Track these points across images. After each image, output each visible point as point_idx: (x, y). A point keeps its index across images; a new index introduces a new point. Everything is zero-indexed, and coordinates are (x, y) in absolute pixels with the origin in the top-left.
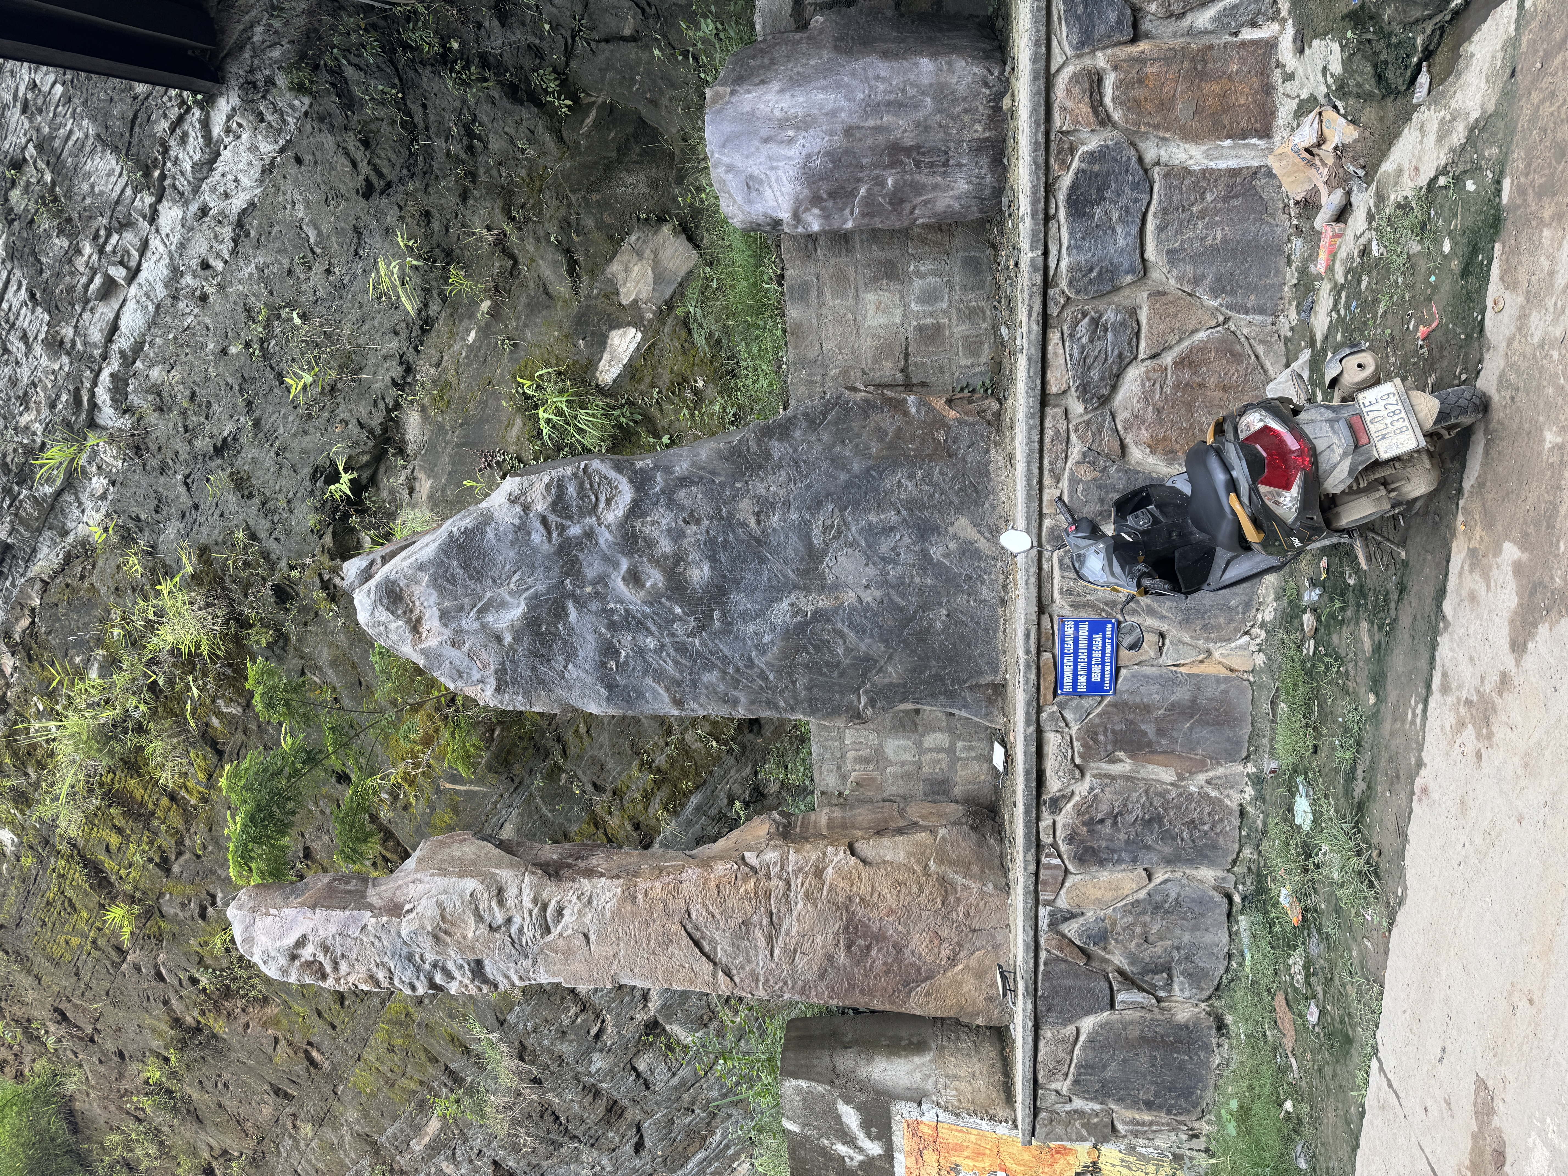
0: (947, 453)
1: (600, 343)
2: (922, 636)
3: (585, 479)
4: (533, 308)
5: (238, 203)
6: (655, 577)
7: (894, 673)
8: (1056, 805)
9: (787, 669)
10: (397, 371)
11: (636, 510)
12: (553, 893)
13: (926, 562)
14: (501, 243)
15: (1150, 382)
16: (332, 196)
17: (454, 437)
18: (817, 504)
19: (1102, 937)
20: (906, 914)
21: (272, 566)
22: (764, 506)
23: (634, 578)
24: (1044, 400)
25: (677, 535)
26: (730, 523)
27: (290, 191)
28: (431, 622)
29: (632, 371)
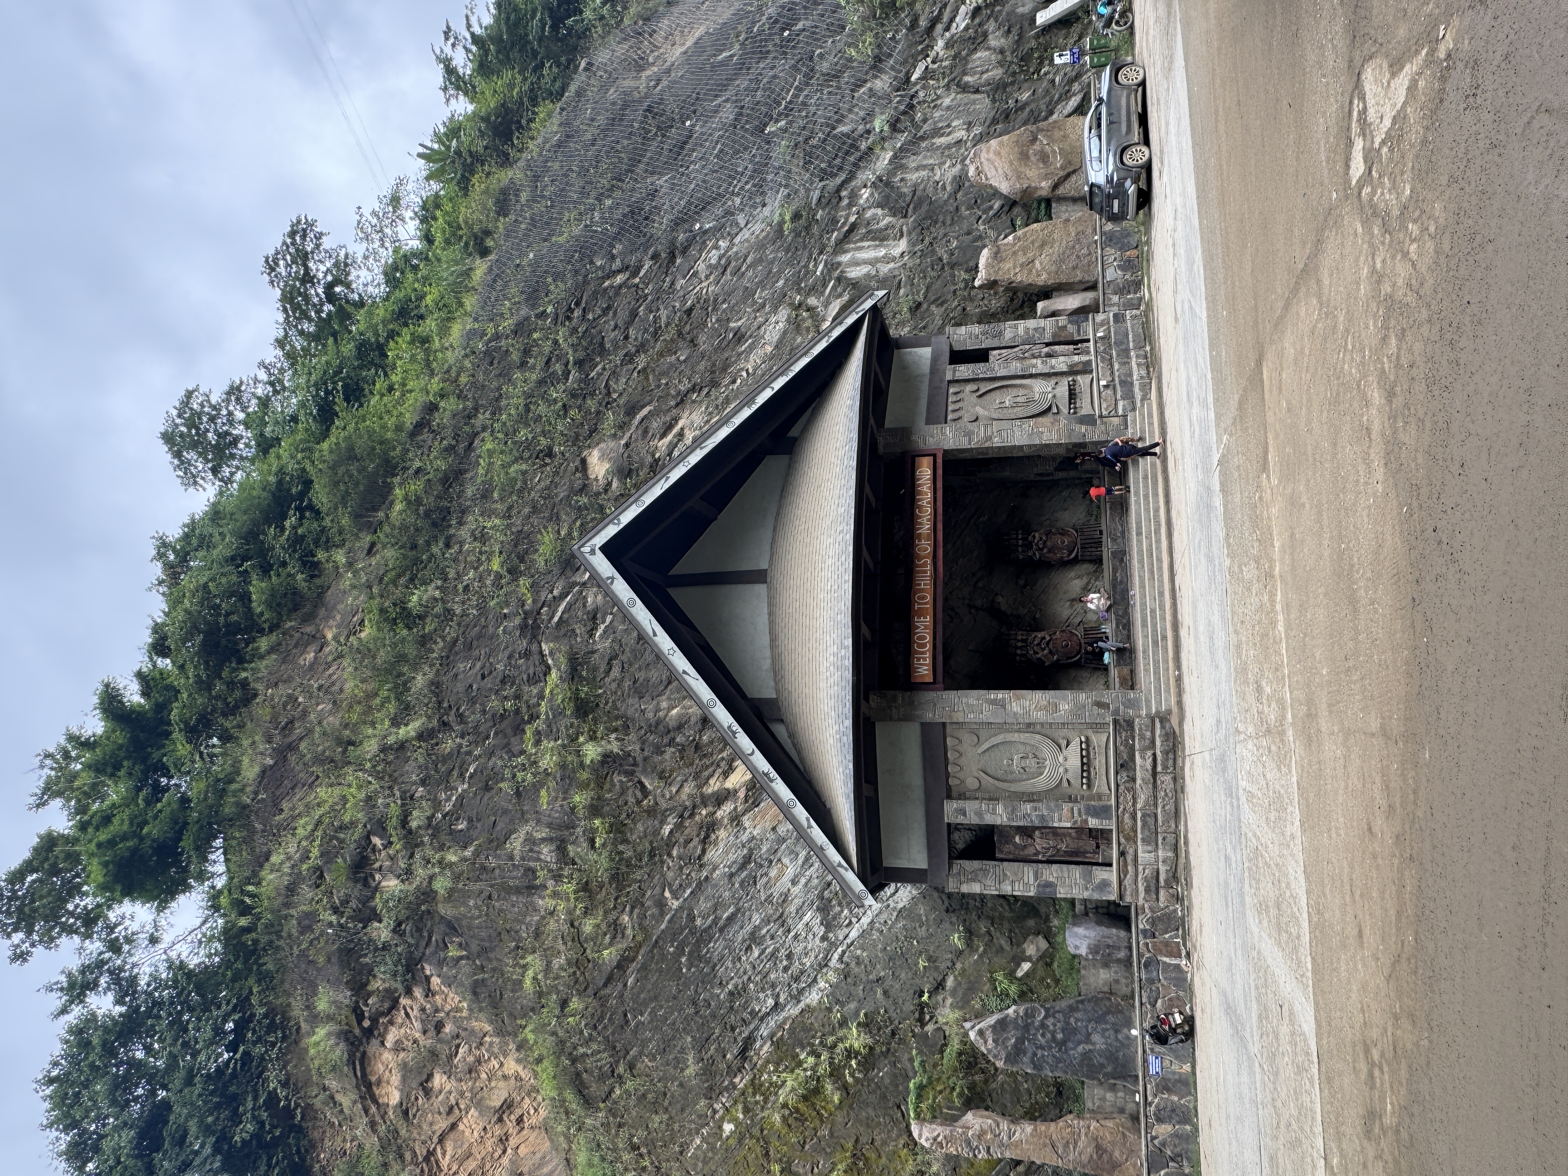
0: (1121, 1012)
1: (1018, 965)
2: (1117, 1059)
3: (1034, 1009)
4: (997, 952)
5: (900, 906)
6: (1049, 1036)
7: (1109, 1069)
8: (1150, 1104)
9: (1081, 1064)
10: (949, 964)
11: (1046, 1017)
12: (1013, 1128)
13: (1117, 1040)
14: (989, 933)
15: (1164, 1003)
16: (934, 909)
17: (964, 986)
18: (1090, 1021)
19: (1164, 1144)
20: (1113, 1143)
21: (891, 1023)
22: (1077, 1020)
23: (1043, 1035)
24: (1142, 1004)
25: (1054, 1025)
26: (1068, 1023)
27: (920, 906)
28: (990, 1041)
29: (1027, 974)
